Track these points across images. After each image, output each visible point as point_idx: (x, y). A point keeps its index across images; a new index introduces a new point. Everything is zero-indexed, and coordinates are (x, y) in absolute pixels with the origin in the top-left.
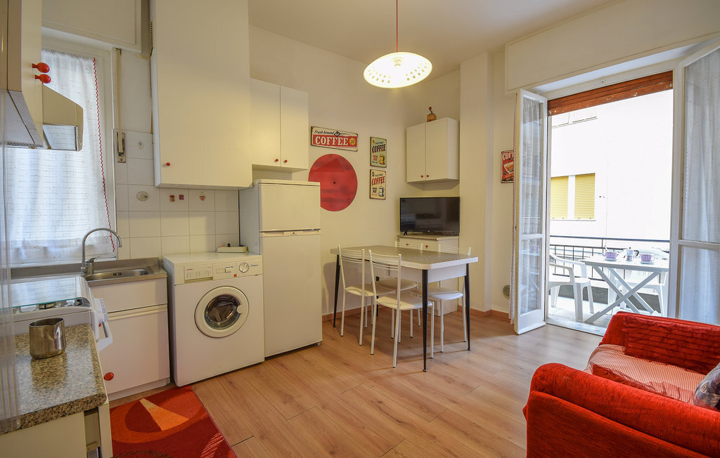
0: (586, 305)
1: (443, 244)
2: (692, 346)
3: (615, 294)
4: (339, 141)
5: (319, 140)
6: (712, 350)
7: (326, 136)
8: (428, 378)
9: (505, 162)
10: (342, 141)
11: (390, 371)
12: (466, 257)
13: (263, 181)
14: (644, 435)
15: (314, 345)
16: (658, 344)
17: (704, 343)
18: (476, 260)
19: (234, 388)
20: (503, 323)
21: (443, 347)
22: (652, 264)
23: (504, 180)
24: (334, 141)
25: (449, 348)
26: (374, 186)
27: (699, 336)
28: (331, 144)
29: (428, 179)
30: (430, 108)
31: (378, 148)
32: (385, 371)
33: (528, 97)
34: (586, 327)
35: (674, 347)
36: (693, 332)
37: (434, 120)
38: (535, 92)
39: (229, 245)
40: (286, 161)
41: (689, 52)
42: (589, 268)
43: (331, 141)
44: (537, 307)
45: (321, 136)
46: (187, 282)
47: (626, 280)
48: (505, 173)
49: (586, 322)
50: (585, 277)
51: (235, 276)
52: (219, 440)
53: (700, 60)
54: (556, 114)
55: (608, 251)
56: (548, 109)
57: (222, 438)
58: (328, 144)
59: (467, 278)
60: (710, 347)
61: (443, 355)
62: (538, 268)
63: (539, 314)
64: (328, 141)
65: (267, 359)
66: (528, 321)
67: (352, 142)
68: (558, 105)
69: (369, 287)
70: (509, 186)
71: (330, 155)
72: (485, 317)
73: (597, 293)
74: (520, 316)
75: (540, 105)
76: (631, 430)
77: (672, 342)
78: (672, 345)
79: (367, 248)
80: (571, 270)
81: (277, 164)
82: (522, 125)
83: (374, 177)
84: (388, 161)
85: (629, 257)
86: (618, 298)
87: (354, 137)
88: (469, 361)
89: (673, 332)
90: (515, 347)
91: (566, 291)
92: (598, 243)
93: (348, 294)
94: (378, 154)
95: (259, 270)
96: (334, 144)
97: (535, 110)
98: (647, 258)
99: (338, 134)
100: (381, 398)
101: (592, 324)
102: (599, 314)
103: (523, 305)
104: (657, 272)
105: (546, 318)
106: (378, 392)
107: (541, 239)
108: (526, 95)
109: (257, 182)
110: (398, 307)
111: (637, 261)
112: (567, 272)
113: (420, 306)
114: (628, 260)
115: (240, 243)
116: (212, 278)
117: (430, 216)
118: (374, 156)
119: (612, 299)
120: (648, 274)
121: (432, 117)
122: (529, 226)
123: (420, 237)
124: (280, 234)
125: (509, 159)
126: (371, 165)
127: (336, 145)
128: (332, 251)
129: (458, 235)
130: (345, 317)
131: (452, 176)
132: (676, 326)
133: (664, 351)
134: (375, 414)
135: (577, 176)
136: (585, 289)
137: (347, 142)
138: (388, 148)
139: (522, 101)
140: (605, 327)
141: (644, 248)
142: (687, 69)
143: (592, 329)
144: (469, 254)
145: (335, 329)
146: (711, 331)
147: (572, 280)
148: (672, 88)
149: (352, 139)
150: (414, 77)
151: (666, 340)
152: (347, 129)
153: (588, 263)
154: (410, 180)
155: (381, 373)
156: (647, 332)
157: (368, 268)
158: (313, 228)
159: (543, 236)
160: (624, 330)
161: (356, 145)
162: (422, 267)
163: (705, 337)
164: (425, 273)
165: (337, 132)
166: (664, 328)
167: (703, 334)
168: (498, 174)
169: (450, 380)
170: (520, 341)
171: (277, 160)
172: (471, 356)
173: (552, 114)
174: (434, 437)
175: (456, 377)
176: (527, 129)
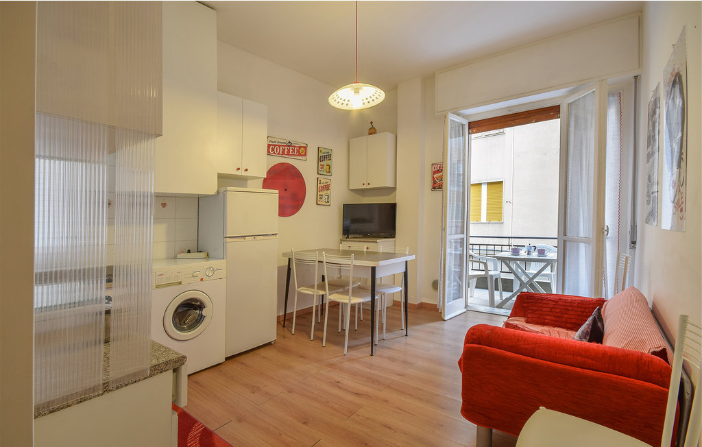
0: (497, 293)
1: (382, 245)
2: (571, 312)
3: (519, 283)
4: (291, 151)
5: (273, 149)
6: (585, 314)
7: (279, 146)
8: (375, 360)
9: (434, 173)
10: (293, 151)
11: (342, 358)
12: (405, 255)
13: (229, 189)
14: (538, 360)
15: (269, 344)
16: (548, 313)
17: (579, 309)
18: (413, 257)
19: (201, 386)
20: (433, 312)
21: (385, 335)
22: (546, 256)
23: (434, 188)
24: (286, 150)
25: (390, 335)
26: (321, 193)
27: (575, 305)
28: (283, 154)
29: (369, 187)
30: (372, 123)
31: (324, 157)
32: (337, 359)
33: (453, 119)
34: (497, 311)
35: (559, 314)
36: (571, 302)
37: (374, 133)
38: (459, 115)
39: (189, 251)
40: (247, 170)
41: (572, 92)
42: (499, 264)
43: (284, 150)
44: (460, 297)
45: (275, 146)
46: (158, 287)
47: (526, 271)
48: (434, 182)
49: (497, 307)
50: (496, 271)
51: (202, 280)
52: (200, 428)
53: (579, 99)
54: (475, 133)
55: (514, 247)
56: (469, 129)
57: (202, 426)
58: (281, 153)
59: (406, 274)
60: (583, 312)
61: (385, 342)
62: (461, 265)
63: (461, 302)
64: (281, 150)
65: (227, 359)
66: (453, 309)
67: (301, 151)
68: (477, 126)
69: (322, 287)
70: (438, 193)
71: (283, 164)
72: (417, 309)
73: (505, 283)
74: (447, 304)
75: (463, 125)
76: (530, 358)
77: (557, 311)
78: (557, 313)
79: (320, 251)
80: (485, 264)
81: (239, 173)
82: (449, 140)
83: (321, 185)
84: (333, 170)
85: (529, 251)
86: (521, 285)
87: (304, 147)
88: (407, 344)
89: (559, 303)
90: (443, 330)
91: (482, 283)
92: (505, 242)
93: (300, 294)
94: (325, 163)
95: (223, 274)
96: (286, 153)
97: (459, 130)
98: (542, 252)
99: (290, 144)
100: (337, 379)
101: (502, 308)
102: (508, 299)
103: (449, 295)
104: (549, 262)
105: (466, 306)
106: (336, 376)
107: (463, 239)
108: (452, 117)
109: (222, 190)
110: (350, 301)
111: (535, 255)
112: (482, 267)
113: (369, 299)
114: (528, 254)
115: (198, 249)
116: (180, 283)
117: (363, 221)
118: (321, 165)
119: (516, 287)
120: (543, 264)
121: (372, 131)
122: (454, 228)
123: (361, 240)
124: (242, 239)
125: (438, 170)
126: (318, 173)
127: (288, 154)
128: (284, 255)
129: (394, 237)
130: (296, 317)
131: (390, 184)
132: (560, 299)
133: (553, 318)
134: (335, 391)
135: (488, 184)
136: (497, 279)
137: (298, 151)
138: (333, 157)
139: (449, 121)
140: (510, 309)
141: (540, 244)
142: (570, 105)
143: (502, 311)
144: (407, 253)
145: (285, 329)
146: (584, 301)
147: (487, 272)
148: (559, 117)
149: (303, 149)
150: (369, 102)
151: (553, 310)
152: (298, 139)
153: (499, 258)
154: (352, 187)
155: (335, 360)
156: (540, 305)
157: (321, 268)
158: (271, 233)
159: (464, 236)
160: (525, 305)
161: (305, 155)
162: (372, 264)
163: (580, 305)
164: (373, 269)
165: (289, 142)
166: (553, 301)
167: (578, 303)
168: (428, 183)
169: (393, 360)
170: (446, 326)
171: (239, 169)
172: (409, 340)
173: (472, 133)
174: (387, 401)
175: (399, 357)
176: (453, 143)
